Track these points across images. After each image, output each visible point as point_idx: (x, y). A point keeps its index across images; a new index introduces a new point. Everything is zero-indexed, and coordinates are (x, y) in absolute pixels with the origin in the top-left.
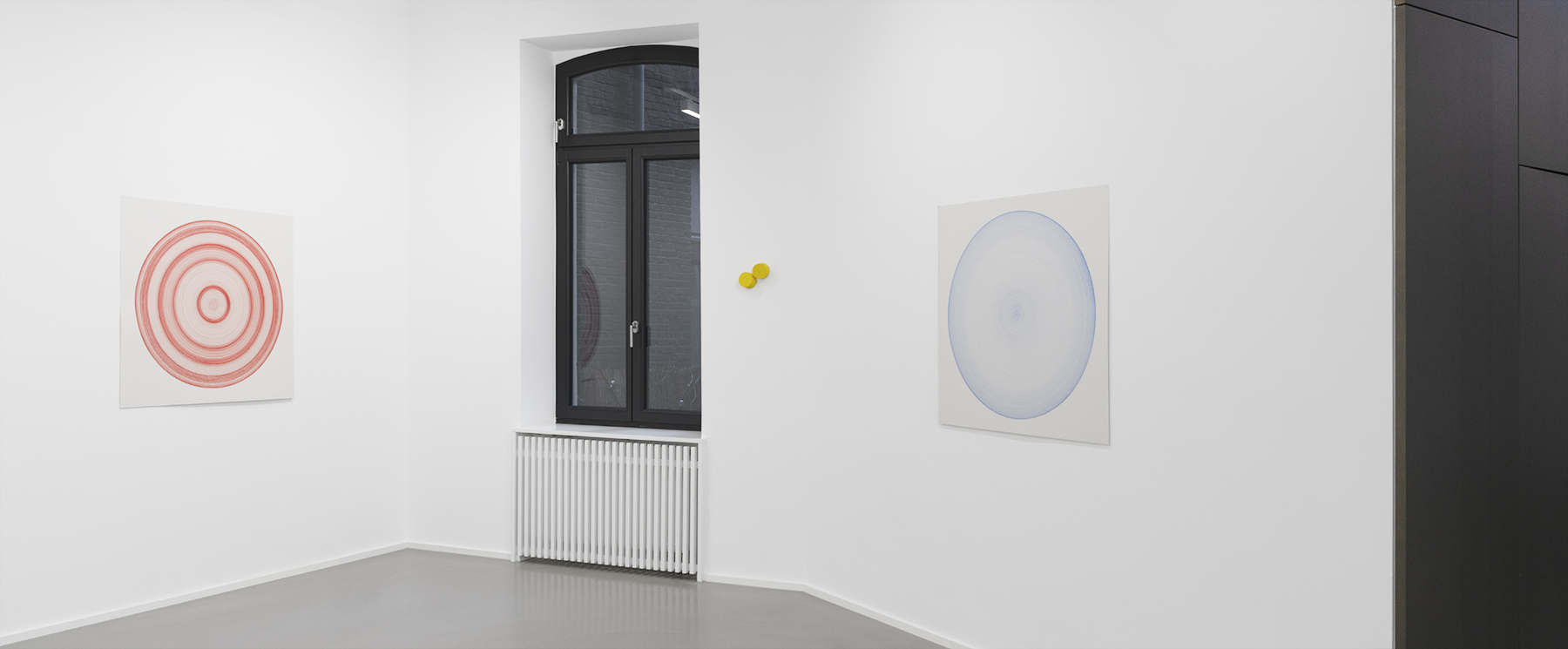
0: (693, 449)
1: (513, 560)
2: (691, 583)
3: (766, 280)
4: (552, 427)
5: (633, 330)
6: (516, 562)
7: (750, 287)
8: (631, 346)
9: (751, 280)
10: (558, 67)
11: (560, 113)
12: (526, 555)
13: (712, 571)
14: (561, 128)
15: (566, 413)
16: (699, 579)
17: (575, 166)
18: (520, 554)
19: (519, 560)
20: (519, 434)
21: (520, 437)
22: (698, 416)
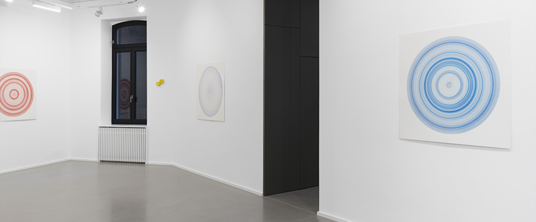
0: (144, 129)
1: (98, 161)
2: (144, 165)
3: (163, 84)
4: (111, 125)
5: (132, 97)
6: (99, 162)
7: (159, 86)
8: (131, 102)
9: (159, 84)
10: (113, 26)
11: (113, 39)
12: (101, 160)
13: (150, 161)
14: (113, 43)
15: (115, 121)
16: (146, 163)
17: (118, 54)
18: (100, 160)
19: (99, 161)
20: (100, 127)
21: (100, 128)
22: (146, 120)
